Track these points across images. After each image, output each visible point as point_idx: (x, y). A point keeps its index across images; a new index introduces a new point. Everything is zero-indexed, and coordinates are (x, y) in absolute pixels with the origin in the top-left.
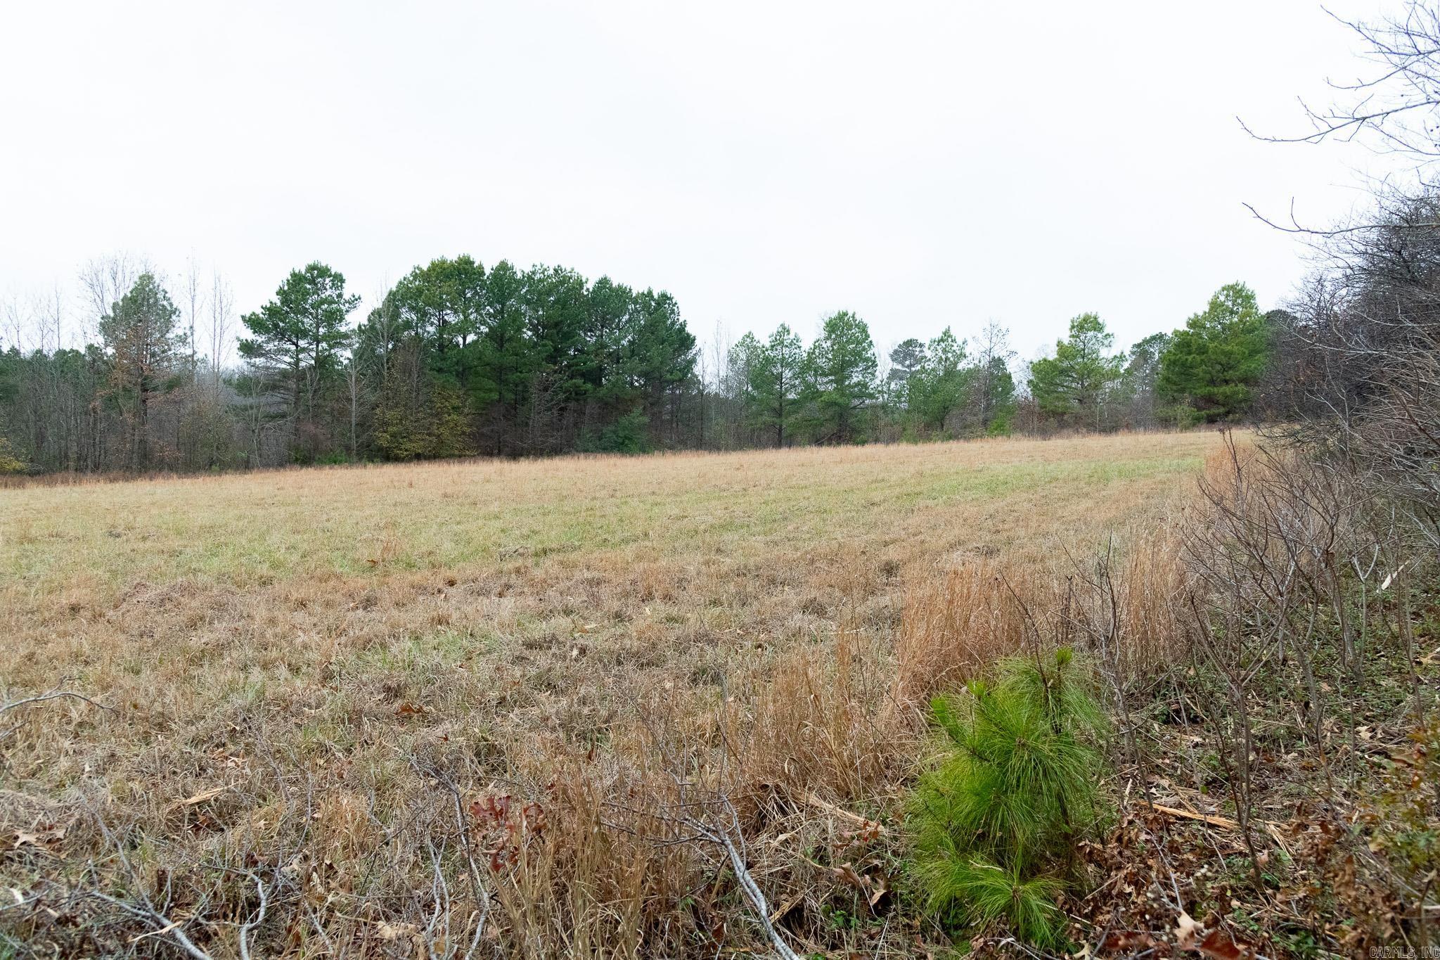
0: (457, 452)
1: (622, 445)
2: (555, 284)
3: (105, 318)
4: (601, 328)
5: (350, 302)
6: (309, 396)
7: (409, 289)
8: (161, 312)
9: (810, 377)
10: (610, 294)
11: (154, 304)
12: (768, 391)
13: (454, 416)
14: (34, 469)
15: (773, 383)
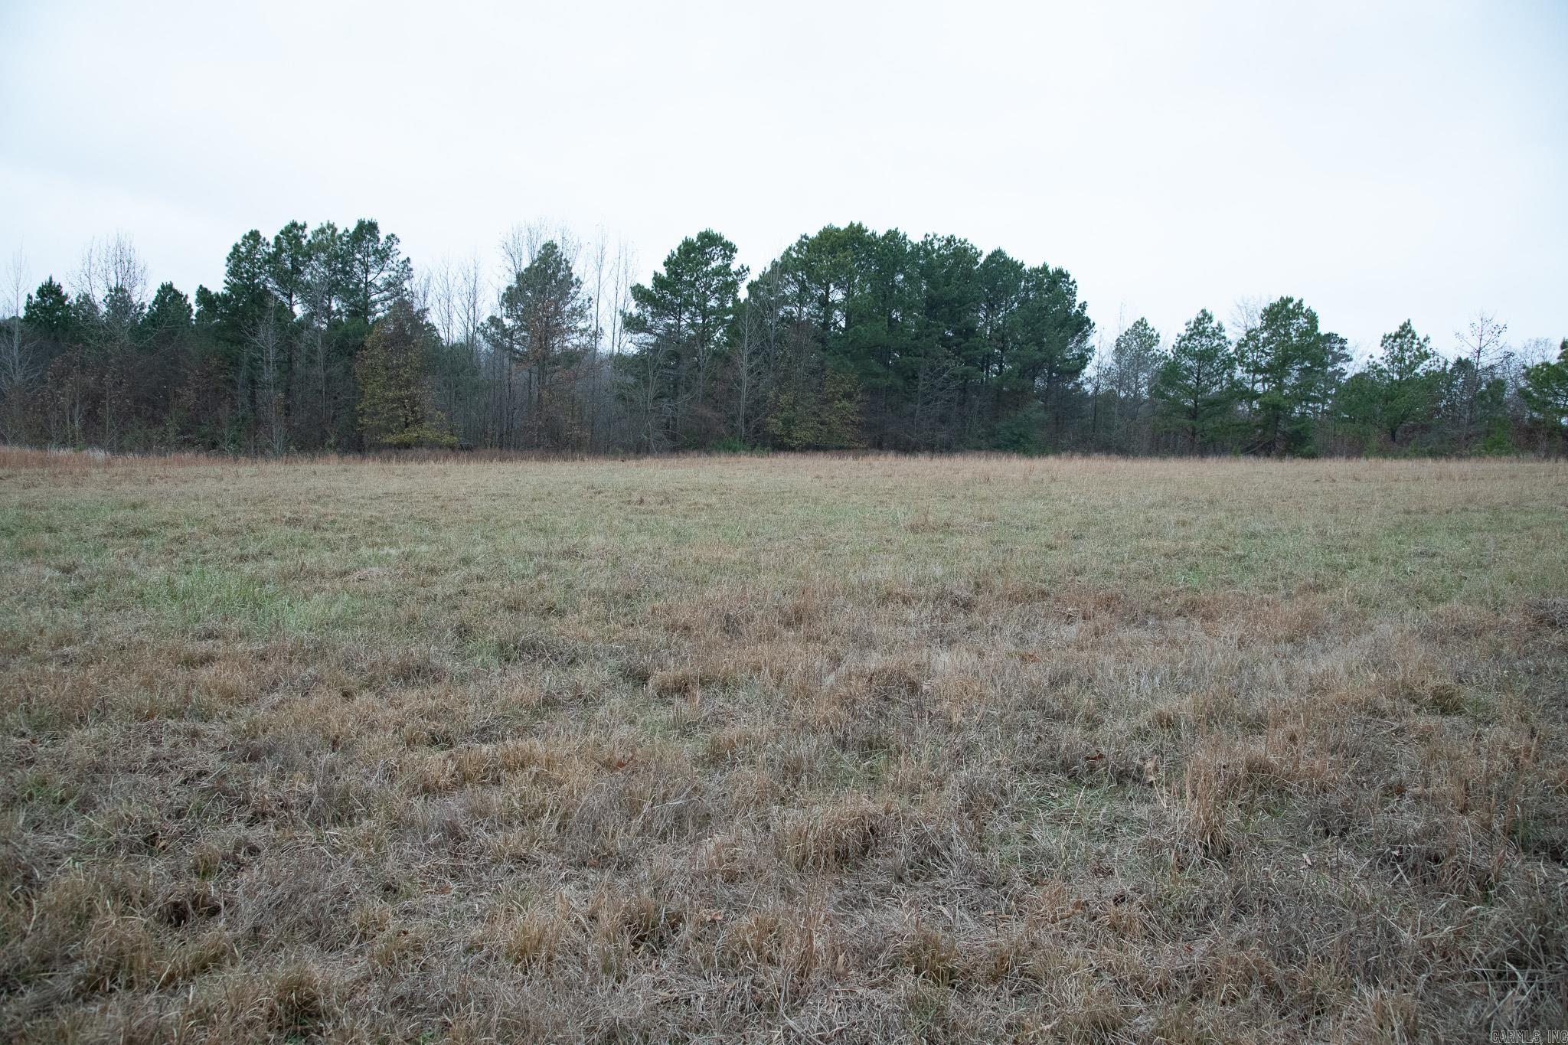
0: (846, 444)
1: (1017, 444)
2: (947, 258)
3: (509, 288)
4: (992, 308)
5: (738, 273)
6: (701, 375)
7: (795, 260)
8: (560, 283)
9: (1239, 373)
10: (1001, 266)
11: (554, 275)
12: (1181, 388)
13: (845, 403)
14: (464, 444)
15: (1187, 378)
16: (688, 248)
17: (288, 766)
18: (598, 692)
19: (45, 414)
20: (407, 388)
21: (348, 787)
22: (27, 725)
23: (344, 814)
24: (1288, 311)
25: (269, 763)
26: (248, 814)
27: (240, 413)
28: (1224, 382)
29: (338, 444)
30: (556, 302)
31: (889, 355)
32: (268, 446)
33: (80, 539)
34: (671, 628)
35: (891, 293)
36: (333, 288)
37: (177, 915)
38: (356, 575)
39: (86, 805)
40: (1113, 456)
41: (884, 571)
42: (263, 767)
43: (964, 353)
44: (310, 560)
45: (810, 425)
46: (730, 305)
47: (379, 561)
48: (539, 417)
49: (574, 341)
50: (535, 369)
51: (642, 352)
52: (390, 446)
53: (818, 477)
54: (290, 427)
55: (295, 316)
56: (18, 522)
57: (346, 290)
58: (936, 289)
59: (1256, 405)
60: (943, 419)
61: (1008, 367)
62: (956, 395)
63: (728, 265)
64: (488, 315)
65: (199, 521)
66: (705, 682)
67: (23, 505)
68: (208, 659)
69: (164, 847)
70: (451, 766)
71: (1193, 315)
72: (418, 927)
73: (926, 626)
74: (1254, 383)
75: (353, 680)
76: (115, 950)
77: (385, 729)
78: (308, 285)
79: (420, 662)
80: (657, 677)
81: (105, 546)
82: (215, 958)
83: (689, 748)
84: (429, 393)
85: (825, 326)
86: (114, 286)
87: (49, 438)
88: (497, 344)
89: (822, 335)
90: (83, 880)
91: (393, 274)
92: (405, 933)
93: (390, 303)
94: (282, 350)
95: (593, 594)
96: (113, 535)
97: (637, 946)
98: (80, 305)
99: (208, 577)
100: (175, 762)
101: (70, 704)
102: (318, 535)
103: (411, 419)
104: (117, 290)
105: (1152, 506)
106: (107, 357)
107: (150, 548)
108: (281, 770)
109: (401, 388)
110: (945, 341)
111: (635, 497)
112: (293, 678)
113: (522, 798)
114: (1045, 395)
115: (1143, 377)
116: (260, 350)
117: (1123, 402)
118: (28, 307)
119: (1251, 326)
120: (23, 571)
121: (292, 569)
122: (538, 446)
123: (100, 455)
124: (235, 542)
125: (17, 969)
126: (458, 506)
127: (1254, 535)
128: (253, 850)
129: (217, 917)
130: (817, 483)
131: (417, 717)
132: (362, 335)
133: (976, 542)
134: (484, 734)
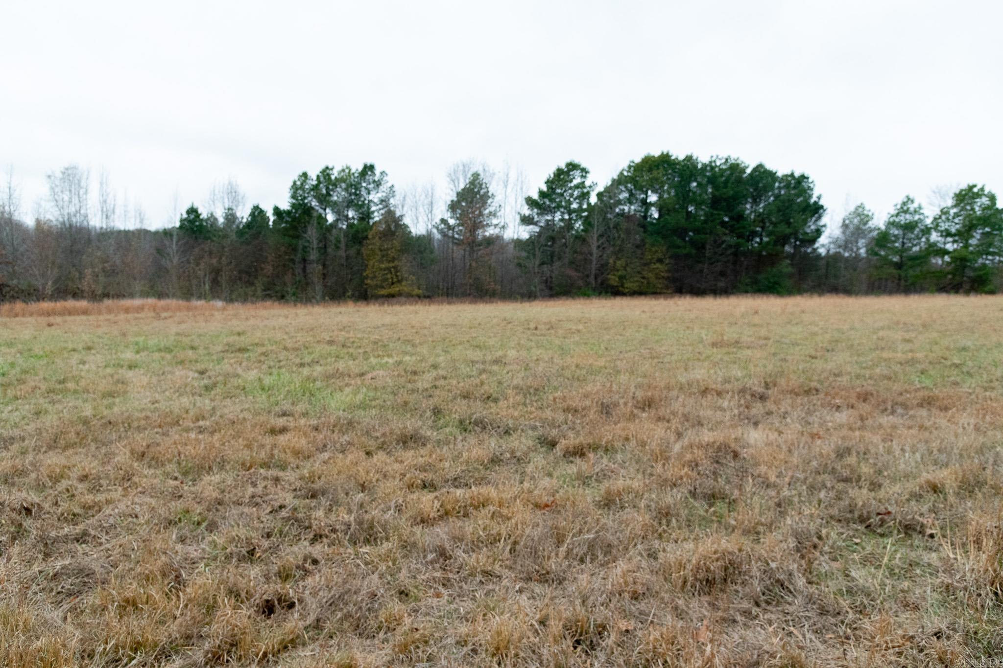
0: (658, 291)
1: (772, 288)
2: (725, 170)
3: (452, 201)
4: (755, 202)
5: (590, 187)
6: (567, 250)
7: (626, 177)
8: (482, 197)
9: (934, 237)
10: (762, 176)
11: (478, 192)
12: (890, 248)
13: (658, 265)
14: (427, 294)
15: (895, 242)
16: (559, 172)
17: (335, 502)
18: (526, 454)
19: (189, 280)
20: (393, 262)
21: (373, 518)
22: (179, 472)
23: (371, 538)
24: (973, 193)
25: (323, 500)
26: (311, 536)
27: (298, 278)
28: (922, 244)
29: (353, 295)
30: (480, 208)
31: (686, 234)
32: (313, 297)
33: (209, 354)
34: (567, 410)
35: (688, 195)
36: (350, 204)
37: (268, 609)
38: (369, 376)
39: (212, 527)
40: (841, 295)
41: (700, 374)
42: (320, 503)
43: (737, 231)
44: (341, 365)
45: (636, 279)
46: (585, 206)
47: (383, 366)
48: (470, 278)
49: (490, 232)
50: (468, 249)
51: (531, 237)
52: (383, 296)
53: (643, 312)
54: (325, 286)
55: (327, 221)
56: (175, 343)
57: (357, 205)
58: (717, 190)
59: (947, 258)
60: (722, 274)
61: (765, 239)
62: (731, 258)
63: (584, 182)
64: (440, 217)
65: (276, 342)
66: (595, 448)
67: (178, 334)
68: (284, 430)
69: (259, 557)
70: (437, 504)
71: (900, 199)
72: (424, 625)
73: (736, 411)
74: (945, 244)
75: (372, 444)
76: (230, 633)
77: (394, 478)
78: (335, 203)
79: (412, 432)
80: (563, 444)
81: (223, 358)
82: (292, 641)
83: (590, 495)
84: (405, 264)
85: (645, 217)
86: (227, 207)
87: (192, 295)
88: (444, 235)
89: (643, 222)
90: (210, 581)
91: (384, 194)
92: (417, 629)
93: (382, 212)
94: (320, 241)
95: (516, 387)
96: (227, 351)
97: (575, 648)
98: (208, 219)
99: (282, 376)
100: (266, 498)
101: (204, 458)
102: (345, 350)
103: (395, 280)
104: (229, 209)
105: (883, 328)
106: (223, 247)
107: (248, 359)
108: (330, 505)
109: (389, 262)
110: (723, 224)
111: (532, 326)
112: (335, 443)
113: (484, 529)
114: (792, 257)
115: (862, 242)
116: (308, 241)
117: (847, 260)
118: (181, 221)
119: (944, 205)
120: (177, 373)
121: (331, 372)
122: (470, 295)
123: (219, 304)
124: (297, 356)
125: (171, 643)
126: (426, 332)
127: (964, 349)
128: (315, 562)
129: (293, 610)
130: (643, 316)
131: (413, 470)
132: (366, 231)
133: (758, 353)
134: (456, 482)
